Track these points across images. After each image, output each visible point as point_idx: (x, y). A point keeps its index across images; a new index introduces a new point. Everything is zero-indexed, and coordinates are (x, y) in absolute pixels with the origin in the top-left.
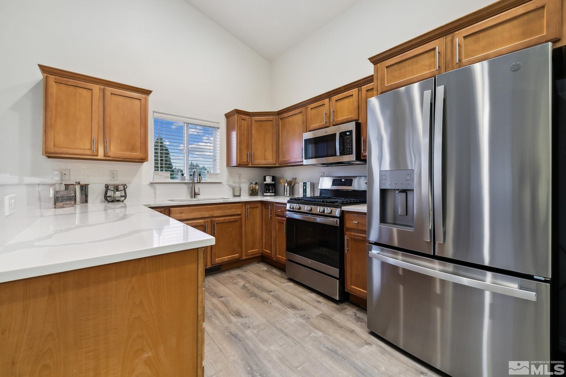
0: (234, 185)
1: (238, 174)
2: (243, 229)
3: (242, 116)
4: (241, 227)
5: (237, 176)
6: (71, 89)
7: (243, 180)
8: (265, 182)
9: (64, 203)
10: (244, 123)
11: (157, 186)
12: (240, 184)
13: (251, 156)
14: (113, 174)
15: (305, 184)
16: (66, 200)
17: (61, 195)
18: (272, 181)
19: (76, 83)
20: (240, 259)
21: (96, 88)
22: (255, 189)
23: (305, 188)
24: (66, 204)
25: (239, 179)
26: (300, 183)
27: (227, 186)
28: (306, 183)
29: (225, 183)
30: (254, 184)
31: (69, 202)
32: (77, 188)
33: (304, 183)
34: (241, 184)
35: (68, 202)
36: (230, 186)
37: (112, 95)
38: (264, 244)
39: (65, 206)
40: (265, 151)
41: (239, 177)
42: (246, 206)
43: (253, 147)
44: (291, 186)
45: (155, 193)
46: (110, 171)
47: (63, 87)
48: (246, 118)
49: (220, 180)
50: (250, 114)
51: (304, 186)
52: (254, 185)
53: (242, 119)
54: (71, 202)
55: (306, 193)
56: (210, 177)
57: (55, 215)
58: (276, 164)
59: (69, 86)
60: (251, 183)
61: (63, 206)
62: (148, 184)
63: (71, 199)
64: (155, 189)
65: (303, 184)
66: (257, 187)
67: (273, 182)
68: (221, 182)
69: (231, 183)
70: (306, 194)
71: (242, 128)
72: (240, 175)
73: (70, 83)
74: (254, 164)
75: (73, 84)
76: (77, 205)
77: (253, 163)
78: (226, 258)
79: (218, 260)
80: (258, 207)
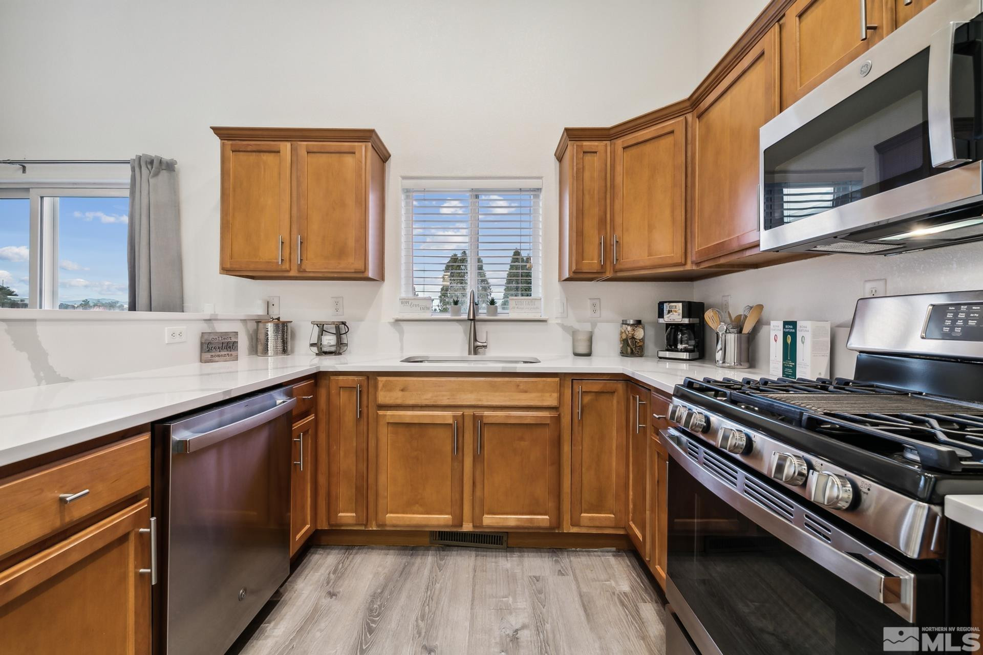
0: (577, 326)
1: (590, 299)
2: (566, 448)
3: (585, 143)
4: (557, 443)
5: (589, 303)
6: (253, 157)
7: (606, 313)
8: (661, 321)
9: (213, 354)
10: (594, 164)
11: (406, 327)
12: (594, 325)
13: (609, 248)
14: (337, 303)
15: (790, 329)
16: (219, 348)
17: (206, 340)
18: (683, 317)
19: (259, 145)
20: (557, 531)
21: (286, 147)
22: (633, 338)
23: (789, 341)
24: (219, 356)
25: (595, 311)
26: (773, 323)
27: (560, 329)
28: (794, 324)
29: (553, 321)
30: (628, 325)
31: (226, 353)
32: (269, 328)
33: (786, 323)
34: (599, 324)
35: (223, 353)
36: (565, 328)
37: (310, 155)
38: (631, 506)
39: (217, 359)
40: (651, 228)
41: (594, 305)
42: (575, 386)
43: (618, 220)
44: (740, 332)
45: (401, 340)
46: (332, 298)
47: (242, 157)
48: (597, 146)
49: (540, 314)
50: (612, 132)
51: (785, 334)
52: (629, 328)
53: (584, 152)
54: (229, 353)
55: (794, 359)
56: (518, 308)
57: (201, 375)
58: (685, 264)
59: (250, 153)
60: (624, 323)
61: (210, 360)
62: (389, 323)
63: (230, 347)
64: (401, 333)
65: (784, 327)
66: (640, 333)
67: (686, 321)
68: (543, 318)
69: (572, 322)
70: (795, 367)
71: (587, 175)
72: (597, 302)
73: (249, 149)
74: (621, 270)
75: (254, 148)
76: (270, 358)
77: (618, 267)
78: (511, 520)
79: (490, 520)
80: (614, 392)
